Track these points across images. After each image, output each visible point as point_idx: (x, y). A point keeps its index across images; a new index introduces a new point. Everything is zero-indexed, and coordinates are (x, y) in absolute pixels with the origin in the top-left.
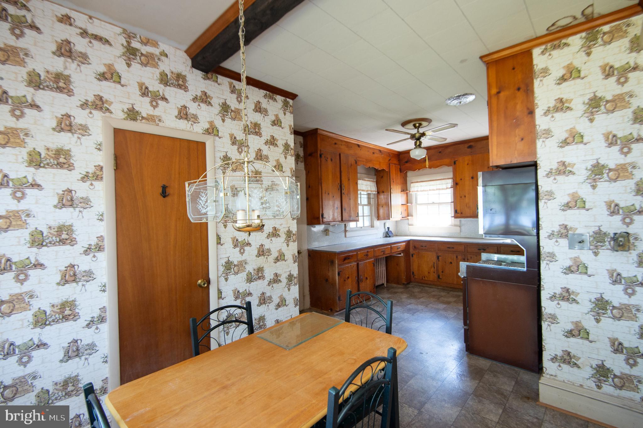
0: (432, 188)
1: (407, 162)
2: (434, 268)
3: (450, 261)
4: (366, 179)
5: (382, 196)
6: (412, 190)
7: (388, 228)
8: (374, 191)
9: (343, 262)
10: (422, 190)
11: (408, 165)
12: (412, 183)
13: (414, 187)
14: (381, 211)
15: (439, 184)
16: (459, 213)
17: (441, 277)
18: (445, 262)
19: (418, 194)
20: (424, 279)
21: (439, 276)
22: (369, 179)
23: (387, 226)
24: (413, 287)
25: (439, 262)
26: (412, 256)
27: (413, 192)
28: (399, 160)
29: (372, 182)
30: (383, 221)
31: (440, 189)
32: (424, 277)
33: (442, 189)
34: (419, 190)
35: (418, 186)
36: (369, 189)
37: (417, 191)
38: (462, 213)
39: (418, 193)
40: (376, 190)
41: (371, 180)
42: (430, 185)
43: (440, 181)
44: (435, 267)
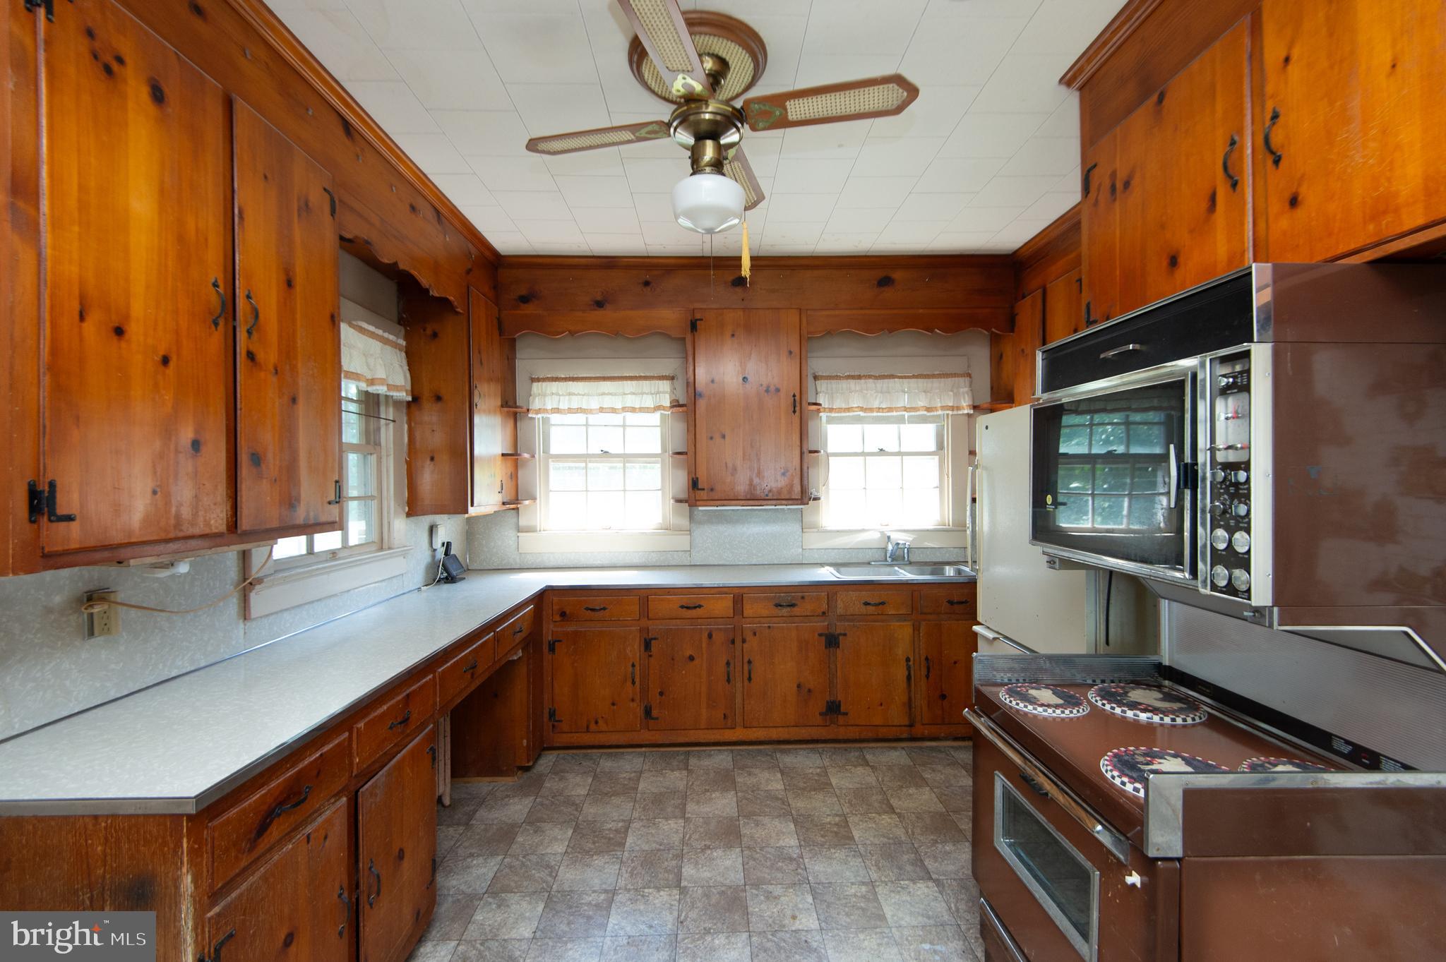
0: (608, 402)
1: (525, 299)
2: (633, 683)
3: (688, 653)
4: (365, 325)
5: (430, 415)
6: (536, 404)
7: (448, 546)
8: (397, 388)
9: (251, 850)
10: (575, 406)
11: (529, 309)
12: (538, 380)
13: (544, 395)
14: (428, 478)
15: (634, 394)
16: (703, 489)
17: (655, 713)
18: (673, 659)
19: (553, 422)
20: (593, 727)
21: (648, 712)
22: (380, 332)
23: (442, 536)
24: (557, 772)
25: (652, 660)
26: (552, 648)
27: (538, 411)
28: (497, 288)
29: (388, 348)
30: (427, 520)
31: (633, 410)
32: (596, 723)
33: (642, 410)
34: (563, 406)
35: (558, 394)
36: (381, 374)
37: (557, 410)
38: (712, 490)
39: (555, 418)
40: (409, 387)
41: (386, 335)
42: (603, 394)
43: (634, 383)
44: (637, 680)
